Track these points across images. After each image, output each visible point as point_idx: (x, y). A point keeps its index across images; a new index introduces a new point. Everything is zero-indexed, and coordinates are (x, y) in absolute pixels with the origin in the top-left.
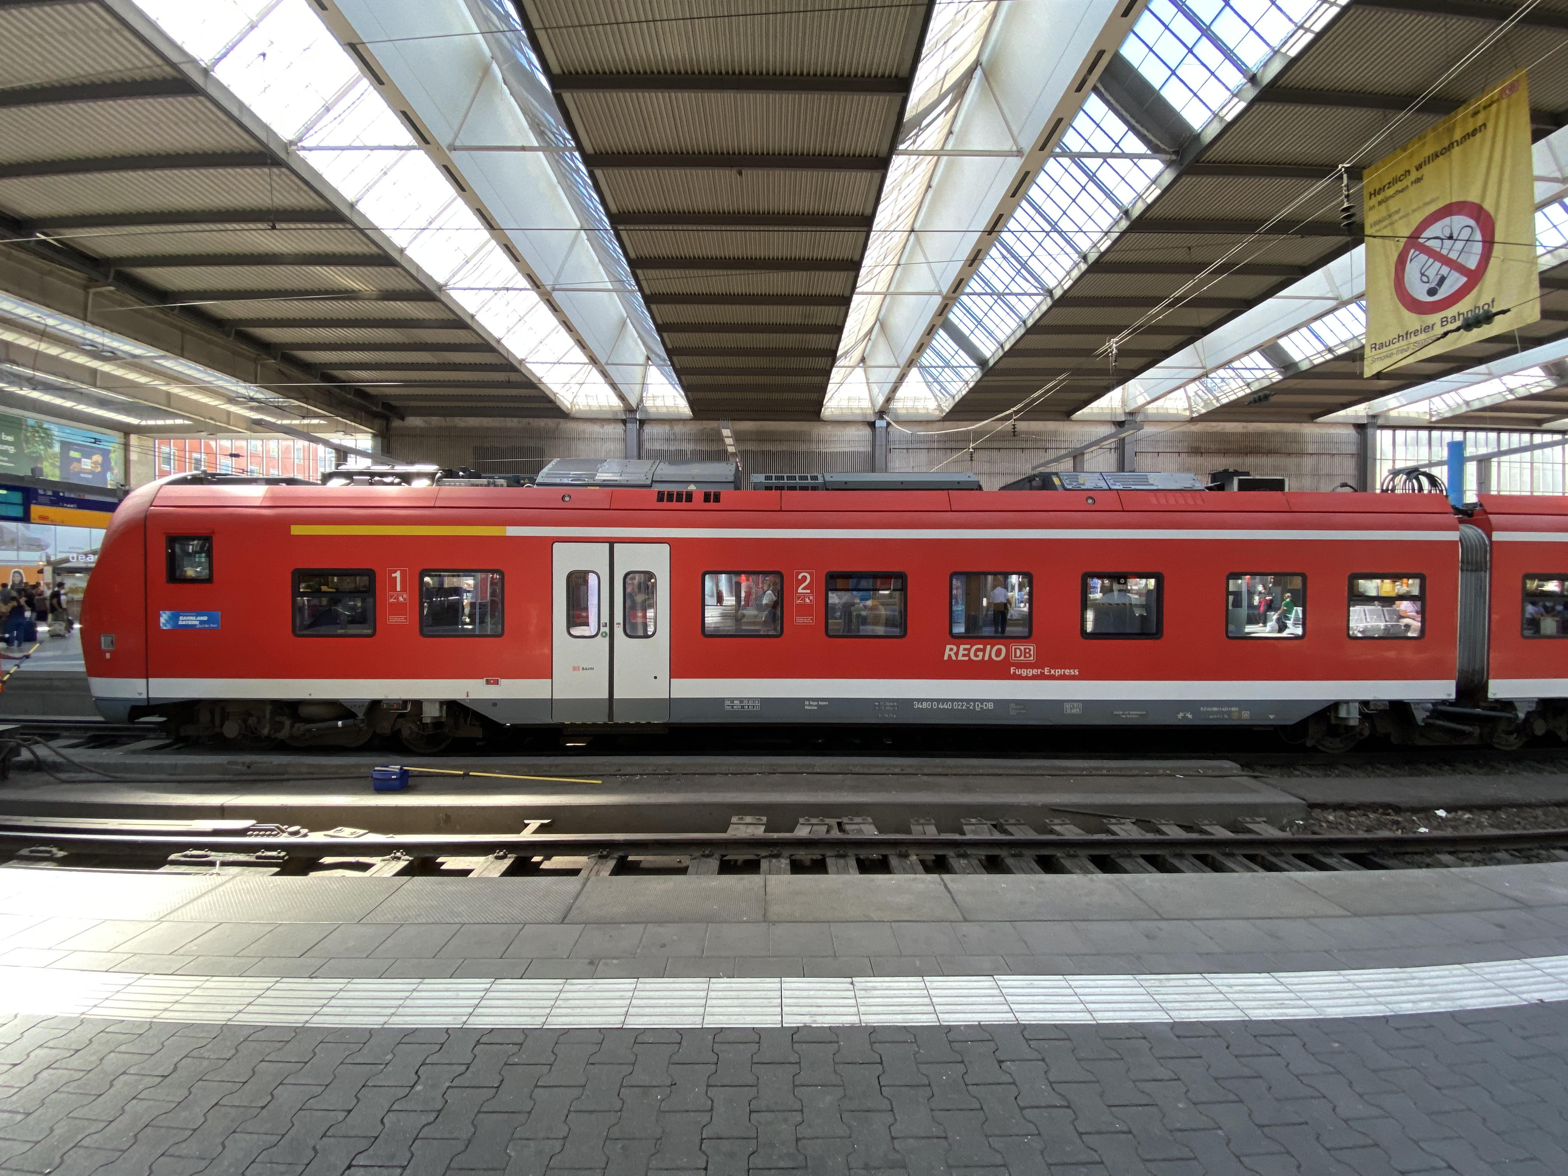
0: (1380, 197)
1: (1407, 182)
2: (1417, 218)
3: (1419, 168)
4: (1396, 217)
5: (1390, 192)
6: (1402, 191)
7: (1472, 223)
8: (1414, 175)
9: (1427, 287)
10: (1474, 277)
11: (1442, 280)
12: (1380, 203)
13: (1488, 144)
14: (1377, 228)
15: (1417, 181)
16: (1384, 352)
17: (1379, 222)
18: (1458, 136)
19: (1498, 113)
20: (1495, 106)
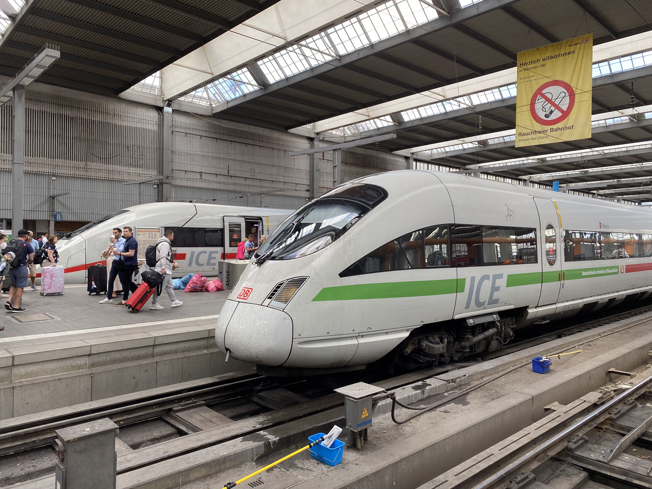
0: (524, 67)
1: (536, 65)
2: (542, 82)
3: (544, 60)
4: (533, 78)
5: (529, 66)
6: (535, 68)
7: (566, 91)
8: (541, 62)
9: (545, 113)
10: (565, 114)
11: (551, 112)
12: (525, 70)
13: (574, 61)
14: (523, 80)
15: (543, 65)
16: (525, 137)
17: (524, 78)
18: (562, 52)
19: (580, 49)
20: (579, 45)
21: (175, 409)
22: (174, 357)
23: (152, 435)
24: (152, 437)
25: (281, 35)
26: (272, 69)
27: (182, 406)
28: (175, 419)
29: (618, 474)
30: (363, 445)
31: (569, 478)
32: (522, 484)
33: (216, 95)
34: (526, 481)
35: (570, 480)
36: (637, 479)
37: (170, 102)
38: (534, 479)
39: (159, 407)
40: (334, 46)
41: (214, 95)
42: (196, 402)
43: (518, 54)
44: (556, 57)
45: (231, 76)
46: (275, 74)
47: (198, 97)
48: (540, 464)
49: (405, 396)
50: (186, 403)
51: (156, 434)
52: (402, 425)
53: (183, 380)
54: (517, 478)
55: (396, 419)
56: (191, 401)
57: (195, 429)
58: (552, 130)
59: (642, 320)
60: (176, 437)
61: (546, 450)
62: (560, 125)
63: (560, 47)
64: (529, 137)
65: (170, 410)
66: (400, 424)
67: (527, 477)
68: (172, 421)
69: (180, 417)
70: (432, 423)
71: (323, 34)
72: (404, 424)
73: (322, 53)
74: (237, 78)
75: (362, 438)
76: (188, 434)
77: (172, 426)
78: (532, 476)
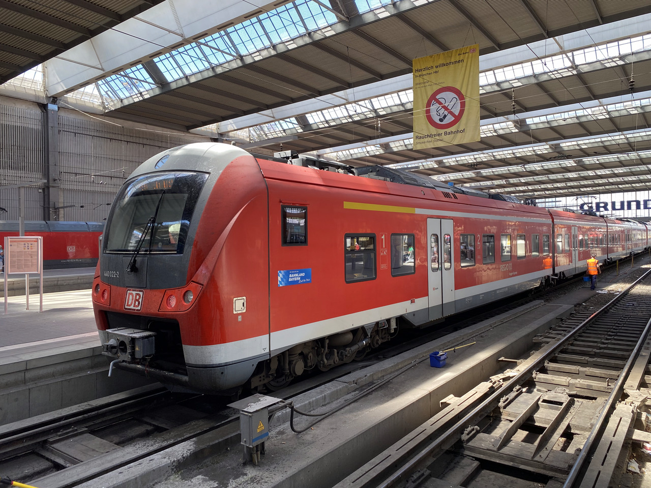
0: (420, 73)
1: (431, 71)
2: (436, 88)
3: (437, 67)
4: (427, 84)
5: (424, 73)
6: (429, 74)
7: (457, 97)
8: (435, 69)
9: (439, 117)
10: (457, 119)
11: (445, 116)
12: (420, 76)
13: (464, 69)
14: (418, 86)
15: (436, 72)
16: (422, 140)
17: (420, 84)
18: (453, 60)
19: (468, 58)
20: (467, 54)
21: (51, 440)
22: (52, 381)
23: (22, 472)
24: (23, 475)
25: (178, 31)
26: (170, 67)
27: (60, 436)
28: (52, 452)
29: (506, 460)
30: (259, 460)
31: (462, 470)
32: (418, 482)
33: (109, 93)
34: (422, 479)
35: (463, 471)
36: (522, 464)
37: (54, 99)
38: (430, 476)
39: (30, 440)
40: (234, 45)
41: (106, 92)
42: (76, 430)
43: (414, 60)
44: (447, 64)
45: (125, 73)
46: (173, 72)
47: (87, 94)
48: (435, 459)
49: (306, 402)
50: (65, 432)
51: (28, 471)
52: (302, 433)
53: (62, 407)
54: (413, 477)
55: (295, 428)
56: (71, 430)
57: (75, 461)
58: (446, 133)
59: (527, 309)
60: (52, 471)
61: (441, 445)
62: (453, 129)
63: (450, 55)
64: (426, 140)
65: (45, 442)
66: (300, 432)
67: (423, 475)
68: (47, 455)
69: (57, 448)
70: (332, 429)
71: (222, 33)
72: (304, 432)
73: (222, 52)
74: (131, 75)
75: (259, 453)
76: (66, 468)
77: (48, 459)
78: (428, 472)
